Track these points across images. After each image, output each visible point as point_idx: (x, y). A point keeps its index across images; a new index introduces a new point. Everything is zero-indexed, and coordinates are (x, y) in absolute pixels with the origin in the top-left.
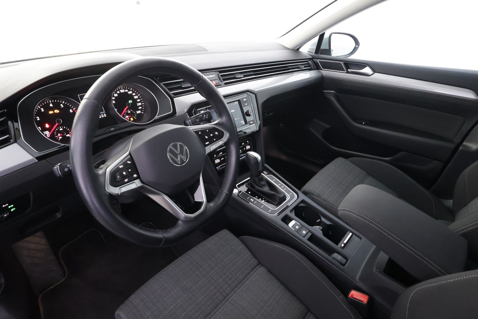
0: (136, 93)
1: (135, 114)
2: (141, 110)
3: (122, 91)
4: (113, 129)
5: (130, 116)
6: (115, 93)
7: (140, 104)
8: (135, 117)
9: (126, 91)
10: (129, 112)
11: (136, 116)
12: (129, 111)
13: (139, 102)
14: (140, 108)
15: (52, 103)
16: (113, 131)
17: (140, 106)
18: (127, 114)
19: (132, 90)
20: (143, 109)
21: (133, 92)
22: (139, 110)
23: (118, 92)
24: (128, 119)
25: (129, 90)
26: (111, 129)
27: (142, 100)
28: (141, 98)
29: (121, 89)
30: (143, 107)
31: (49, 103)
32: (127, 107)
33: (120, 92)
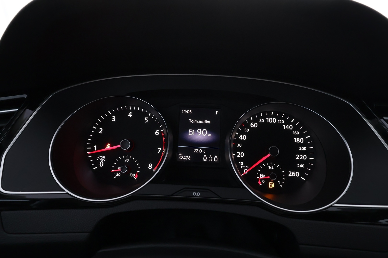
0: (301, 131)
1: (284, 177)
2: (301, 170)
3: (272, 120)
4: (198, 194)
5: (269, 177)
6: (254, 121)
7: (304, 157)
8: (281, 183)
9: (281, 122)
10: (271, 167)
11: (284, 181)
12: (273, 165)
13: (303, 153)
14: (302, 166)
15: (132, 111)
16: (196, 200)
17: (301, 162)
18: (265, 171)
19: (294, 124)
20: (308, 172)
21: (295, 129)
22: (295, 169)
23: (261, 121)
24: (263, 181)
25: (287, 122)
26: (194, 194)
27: (312, 150)
28: (311, 145)
29: (269, 116)
30: (310, 167)
31: (129, 111)
32: (269, 155)
33: (266, 120)
